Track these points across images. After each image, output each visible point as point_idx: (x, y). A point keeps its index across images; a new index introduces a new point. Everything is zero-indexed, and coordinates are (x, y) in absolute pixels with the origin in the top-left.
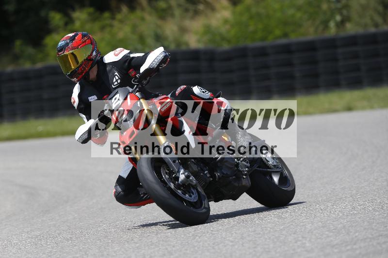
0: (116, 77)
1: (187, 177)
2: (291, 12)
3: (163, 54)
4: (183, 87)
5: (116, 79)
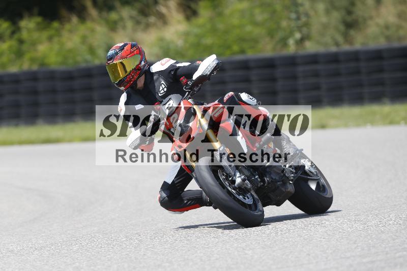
0: (163, 85)
1: (244, 180)
3: (216, 62)
4: (231, 93)
5: (162, 88)
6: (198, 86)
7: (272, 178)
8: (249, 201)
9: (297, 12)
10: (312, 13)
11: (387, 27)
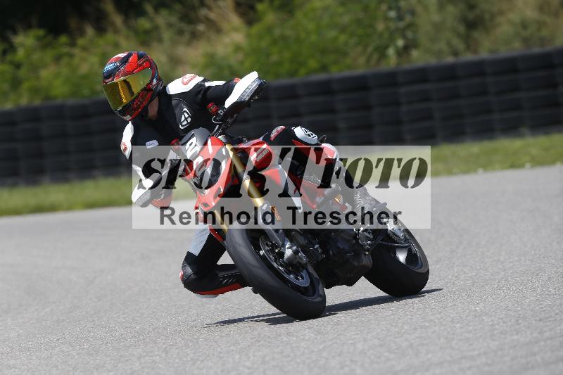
0: (185, 114)
1: (296, 253)
2: (332, 34)
3: (258, 82)
4: (281, 128)
5: (185, 118)
6: (232, 117)
7: (339, 248)
8: (303, 282)
9: (399, 9)
10: (419, 9)
11: (524, 25)
